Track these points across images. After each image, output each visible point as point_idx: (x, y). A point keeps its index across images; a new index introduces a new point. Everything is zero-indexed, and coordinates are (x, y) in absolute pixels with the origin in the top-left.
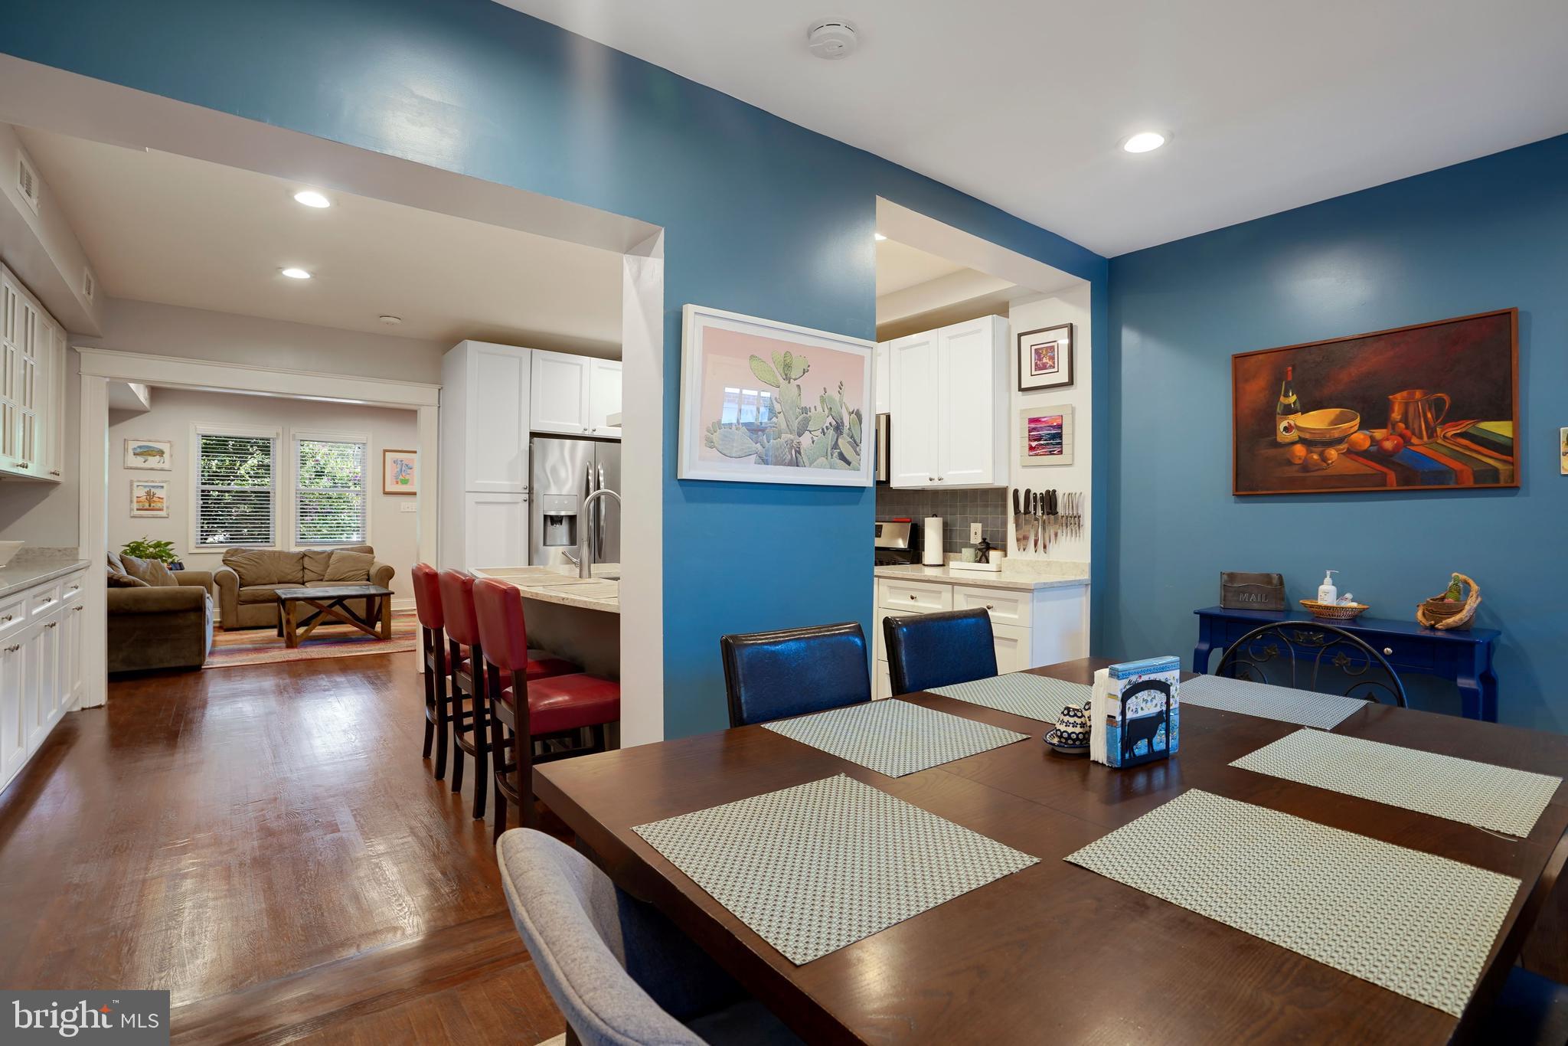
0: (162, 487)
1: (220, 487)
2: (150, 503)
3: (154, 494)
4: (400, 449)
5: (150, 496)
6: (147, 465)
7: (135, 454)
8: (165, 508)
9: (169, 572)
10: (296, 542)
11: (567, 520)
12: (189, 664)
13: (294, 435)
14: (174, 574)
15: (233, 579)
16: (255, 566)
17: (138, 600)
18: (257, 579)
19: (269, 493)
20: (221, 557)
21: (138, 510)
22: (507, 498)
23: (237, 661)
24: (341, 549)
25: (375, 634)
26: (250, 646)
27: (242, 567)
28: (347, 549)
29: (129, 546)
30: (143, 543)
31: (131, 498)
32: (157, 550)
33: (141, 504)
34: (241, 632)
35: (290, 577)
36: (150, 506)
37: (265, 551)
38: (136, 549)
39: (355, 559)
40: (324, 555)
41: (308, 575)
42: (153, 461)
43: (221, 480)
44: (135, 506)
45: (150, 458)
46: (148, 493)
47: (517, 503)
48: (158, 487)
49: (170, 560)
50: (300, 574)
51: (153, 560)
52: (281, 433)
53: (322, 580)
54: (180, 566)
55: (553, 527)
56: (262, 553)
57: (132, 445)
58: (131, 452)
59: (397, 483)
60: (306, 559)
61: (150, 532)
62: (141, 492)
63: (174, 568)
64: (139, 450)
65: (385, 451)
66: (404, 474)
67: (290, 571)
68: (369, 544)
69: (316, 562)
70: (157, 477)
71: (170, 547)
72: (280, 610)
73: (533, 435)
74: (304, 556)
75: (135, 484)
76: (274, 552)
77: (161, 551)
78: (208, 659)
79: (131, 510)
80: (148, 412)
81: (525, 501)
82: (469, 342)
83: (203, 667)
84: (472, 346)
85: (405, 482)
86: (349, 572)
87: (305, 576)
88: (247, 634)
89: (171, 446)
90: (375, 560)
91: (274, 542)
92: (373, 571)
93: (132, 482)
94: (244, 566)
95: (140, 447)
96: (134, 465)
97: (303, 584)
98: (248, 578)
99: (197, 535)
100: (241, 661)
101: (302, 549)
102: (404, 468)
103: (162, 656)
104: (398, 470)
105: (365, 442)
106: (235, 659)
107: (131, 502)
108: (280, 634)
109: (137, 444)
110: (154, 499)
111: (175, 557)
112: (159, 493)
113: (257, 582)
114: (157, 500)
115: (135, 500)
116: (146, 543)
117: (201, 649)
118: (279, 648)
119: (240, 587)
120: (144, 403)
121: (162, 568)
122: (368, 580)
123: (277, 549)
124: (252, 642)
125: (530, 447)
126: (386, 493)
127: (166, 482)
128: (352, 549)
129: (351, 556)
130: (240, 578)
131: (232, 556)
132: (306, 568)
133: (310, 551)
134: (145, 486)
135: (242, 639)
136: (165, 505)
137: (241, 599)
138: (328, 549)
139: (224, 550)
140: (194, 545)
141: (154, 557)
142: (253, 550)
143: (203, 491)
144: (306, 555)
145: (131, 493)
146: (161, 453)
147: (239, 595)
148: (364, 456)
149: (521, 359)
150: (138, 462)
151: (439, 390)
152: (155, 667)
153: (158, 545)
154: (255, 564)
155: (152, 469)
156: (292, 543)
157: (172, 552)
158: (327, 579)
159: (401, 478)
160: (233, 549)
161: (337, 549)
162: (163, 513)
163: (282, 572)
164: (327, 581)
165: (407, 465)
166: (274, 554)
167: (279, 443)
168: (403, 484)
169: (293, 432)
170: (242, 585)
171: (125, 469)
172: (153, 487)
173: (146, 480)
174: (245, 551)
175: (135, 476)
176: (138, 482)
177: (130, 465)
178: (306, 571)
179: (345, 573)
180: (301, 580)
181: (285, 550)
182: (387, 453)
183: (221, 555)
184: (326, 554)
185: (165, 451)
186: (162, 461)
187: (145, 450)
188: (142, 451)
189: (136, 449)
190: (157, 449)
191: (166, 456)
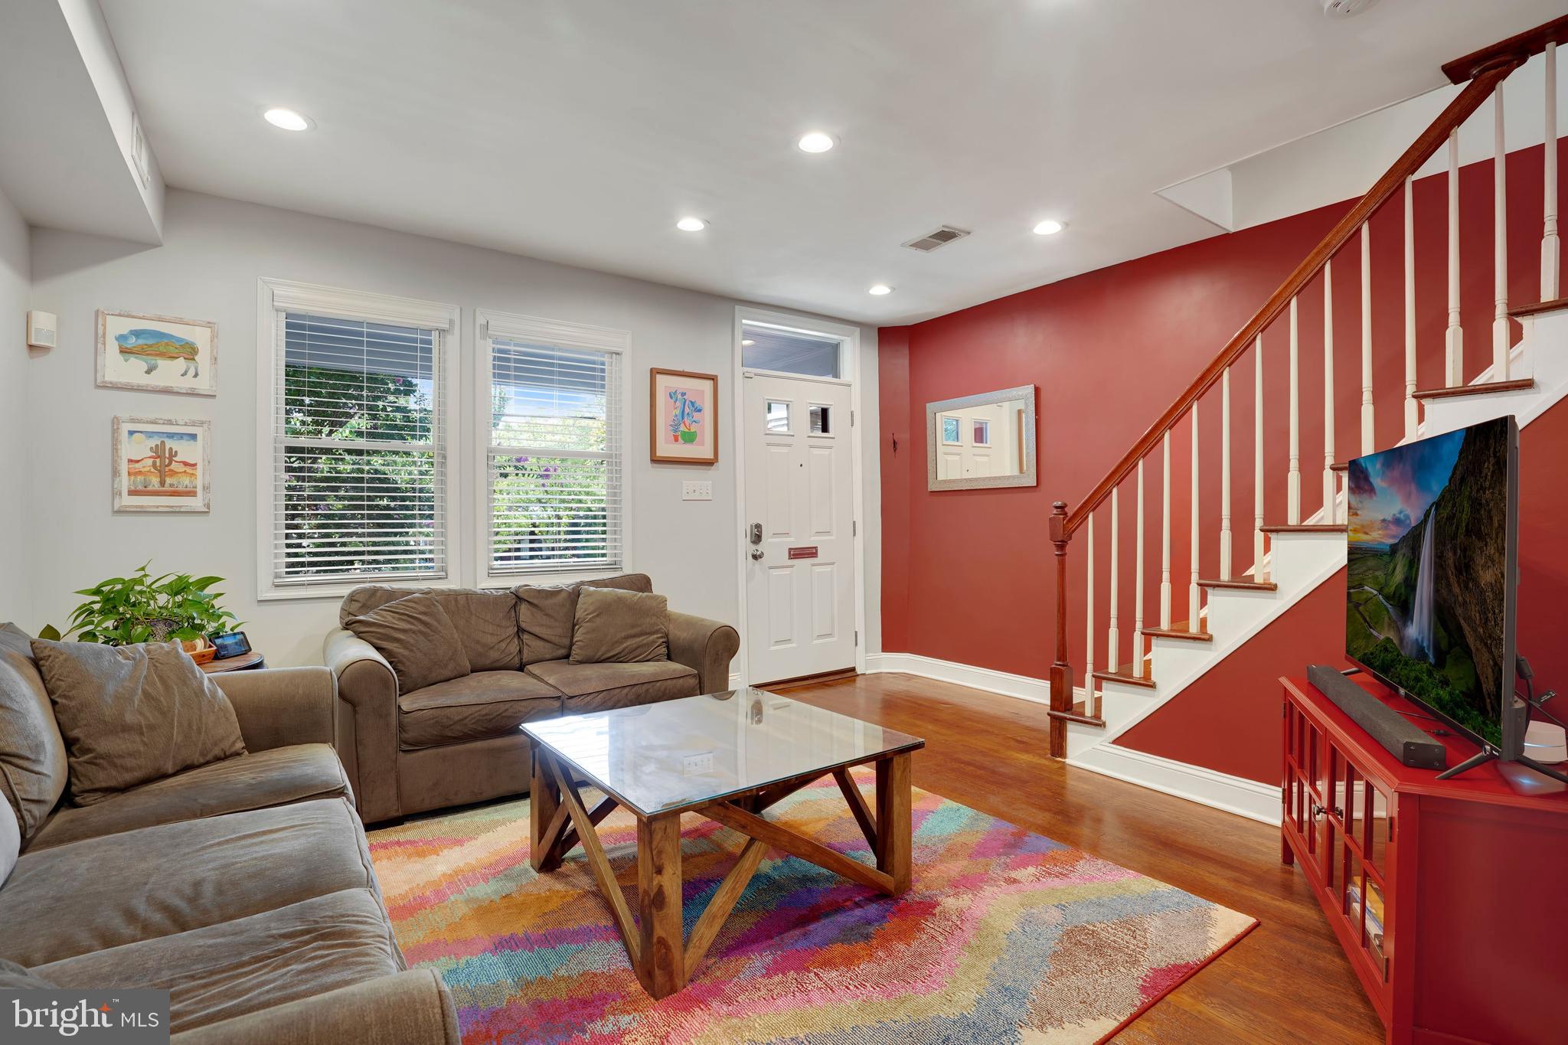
0: (193, 437)
2: (163, 476)
3: (173, 454)
4: (679, 369)
5: (163, 460)
6: (156, 380)
7: (123, 351)
8: (199, 490)
9: (206, 678)
10: (494, 568)
13: (483, 327)
15: (385, 682)
18: (429, 669)
20: (342, 615)
21: (132, 493)
27: (397, 640)
29: (97, 592)
30: (140, 581)
31: (115, 461)
32: (179, 598)
33: (140, 478)
35: (494, 655)
36: (162, 483)
39: (629, 608)
40: (561, 598)
41: (533, 648)
42: (170, 372)
44: (125, 482)
45: (162, 363)
46: (158, 452)
48: (181, 436)
49: (211, 627)
50: (514, 647)
51: (159, 643)
53: (566, 659)
54: (239, 649)
57: (118, 326)
58: (113, 347)
59: (676, 439)
60: (523, 608)
61: (160, 551)
62: (138, 449)
63: (223, 653)
64: (132, 342)
65: (654, 372)
66: (688, 422)
67: (495, 640)
68: (634, 568)
69: (547, 615)
70: (182, 412)
71: (210, 590)
74: (518, 598)
75: (126, 427)
77: (186, 605)
79: (116, 493)
80: (157, 242)
85: (690, 438)
86: (626, 639)
87: (525, 651)
89: (214, 336)
90: (666, 606)
91: (443, 569)
92: (675, 635)
93: (116, 422)
95: (137, 334)
96: (122, 380)
97: (521, 668)
99: (276, 555)
101: (511, 584)
102: (687, 410)
104: (678, 412)
105: (616, 350)
107: (115, 473)
109: (126, 326)
110: (174, 466)
111: (225, 618)
112: (185, 451)
113: (433, 676)
114: (181, 468)
115: (124, 468)
116: (148, 581)
119: (399, 699)
120: (150, 221)
122: (670, 657)
123: (453, 587)
126: (656, 460)
127: (202, 423)
128: (611, 584)
129: (620, 600)
130: (396, 670)
131: (365, 608)
132: (524, 631)
133: (527, 590)
134: (150, 435)
136: (199, 482)
137: (409, 735)
138: (564, 581)
139: (346, 591)
140: (270, 580)
141: (175, 625)
143: (290, 450)
144: (521, 600)
145: (115, 449)
146: (190, 352)
147: (402, 727)
150: (133, 371)
153: (179, 587)
154: (421, 627)
155: (167, 391)
156: (482, 571)
157: (217, 603)
158: (578, 658)
159: (682, 428)
160: (364, 591)
161: (583, 583)
162: (196, 503)
163: (478, 642)
164: (581, 662)
165: (693, 403)
166: (456, 600)
167: (453, 341)
168: (686, 442)
169: (481, 320)
170: (405, 691)
171: (98, 387)
172: (171, 436)
173: (152, 416)
174: (391, 595)
175: (125, 405)
176: (133, 421)
177: (110, 376)
178: (525, 637)
179: (620, 642)
180: (517, 660)
181: (468, 585)
182: (659, 377)
183: (339, 604)
184: (564, 595)
185: (199, 345)
186: (192, 372)
187: (150, 342)
188: (141, 342)
189: (121, 338)
190: (179, 340)
191: (203, 358)
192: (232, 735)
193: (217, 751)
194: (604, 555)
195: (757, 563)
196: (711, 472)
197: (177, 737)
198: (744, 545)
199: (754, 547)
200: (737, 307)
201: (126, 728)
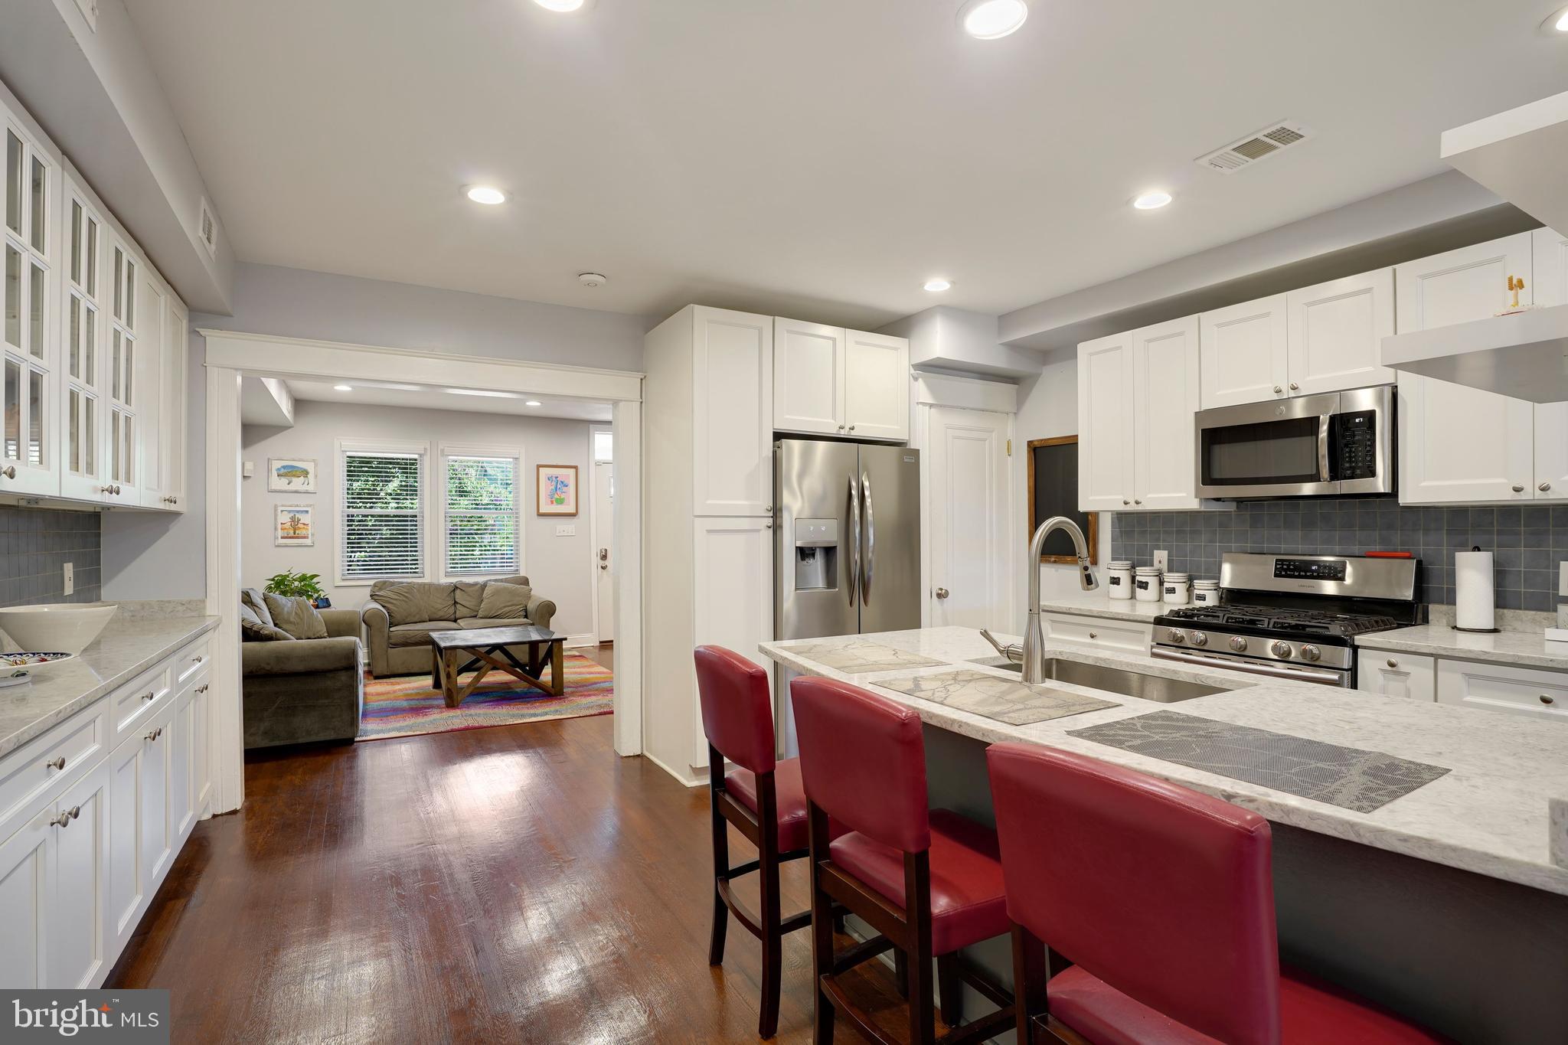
0: (307, 512)
1: (364, 511)
2: (295, 530)
3: (299, 520)
4: (554, 463)
5: (295, 522)
6: (292, 487)
7: (279, 475)
8: (310, 536)
9: (315, 611)
10: (446, 572)
11: (823, 554)
12: (340, 737)
13: (442, 451)
14: (320, 613)
15: (382, 617)
16: (406, 602)
17: (282, 657)
18: (407, 617)
19: (416, 516)
20: (368, 591)
21: (282, 538)
22: (744, 524)
23: (393, 730)
24: (496, 580)
25: (540, 686)
26: (405, 704)
27: (392, 603)
28: (501, 581)
29: (273, 580)
30: (288, 576)
31: (275, 524)
32: (302, 583)
33: (285, 531)
34: (392, 680)
35: (441, 614)
36: (295, 534)
37: (414, 584)
38: (280, 584)
39: (512, 593)
40: (477, 587)
41: (461, 611)
42: (297, 483)
43: (363, 503)
44: (280, 533)
45: (294, 479)
46: (293, 519)
47: (758, 531)
48: (302, 512)
49: (316, 595)
50: (452, 610)
51: (298, 598)
52: (429, 449)
53: (475, 616)
54: (327, 603)
55: (805, 563)
56: (411, 586)
58: (275, 473)
59: (553, 503)
60: (458, 592)
61: (294, 563)
62: (285, 518)
63: (320, 605)
64: (283, 471)
65: (539, 467)
66: (559, 493)
67: (441, 606)
68: (522, 574)
69: (469, 595)
70: (302, 501)
71: (315, 580)
72: (435, 656)
73: (778, 436)
74: (455, 588)
75: (280, 509)
76: (424, 585)
77: (305, 587)
78: (362, 726)
79: (276, 538)
80: (292, 427)
81: (770, 527)
82: (696, 307)
83: (357, 739)
84: (701, 313)
85: (561, 502)
86: (505, 607)
87: (457, 613)
88: (398, 684)
89: (316, 465)
90: (532, 593)
91: (423, 573)
92: (531, 606)
93: (276, 507)
94: (394, 602)
95: (284, 467)
96: (278, 488)
97: (455, 621)
98: (398, 617)
99: (343, 566)
100: (399, 730)
101: (454, 580)
102: (559, 486)
103: (309, 728)
104: (553, 487)
105: (517, 456)
106: (390, 726)
107: (276, 529)
108: (437, 685)
110: (299, 525)
111: (321, 592)
112: (305, 519)
113: (408, 620)
114: (302, 526)
115: (279, 527)
116: (291, 576)
117: (353, 718)
118: (438, 707)
119: (390, 627)
120: (289, 418)
121: (307, 606)
122: (526, 617)
123: (427, 581)
124: (408, 697)
125: (774, 453)
126: (540, 515)
127: (310, 506)
128: (506, 581)
129: (505, 589)
130: (389, 615)
131: (380, 589)
132: (457, 603)
133: (461, 583)
134: (290, 512)
135: (395, 692)
136: (310, 533)
137: (392, 641)
138: (481, 580)
139: (372, 582)
140: (340, 576)
141: (301, 593)
142: (402, 583)
143: (348, 515)
144: (457, 588)
145: (276, 519)
146: (306, 473)
147: (389, 638)
148: (516, 472)
149: (760, 331)
150: (280, 483)
151: (642, 379)
152: (301, 741)
153: (303, 578)
154: (404, 599)
155: (296, 492)
156: (442, 573)
157: (317, 586)
158: (481, 616)
159: (556, 496)
160: (381, 582)
161: (490, 580)
162: (308, 542)
163: (433, 607)
164: (481, 618)
165: (562, 482)
166: (424, 587)
167: (427, 459)
168: (558, 503)
169: (441, 447)
170: (392, 625)
171: (269, 492)
172: (298, 512)
173: (290, 503)
174: (393, 584)
175: (279, 499)
176: (283, 506)
177: (273, 487)
178: (458, 606)
179: (501, 609)
180: (453, 617)
181: (435, 581)
182: (540, 469)
183: (369, 589)
184: (479, 586)
185: (309, 470)
186: (306, 483)
187: (289, 470)
188: (286, 471)
189: (278, 469)
190: (301, 468)
191: (311, 476)
192: (324, 631)
193: (318, 635)
194: (511, 566)
195: (605, 572)
196: (575, 520)
197: (306, 628)
198: (596, 560)
199: (603, 562)
200: (591, 426)
201: (291, 623)
